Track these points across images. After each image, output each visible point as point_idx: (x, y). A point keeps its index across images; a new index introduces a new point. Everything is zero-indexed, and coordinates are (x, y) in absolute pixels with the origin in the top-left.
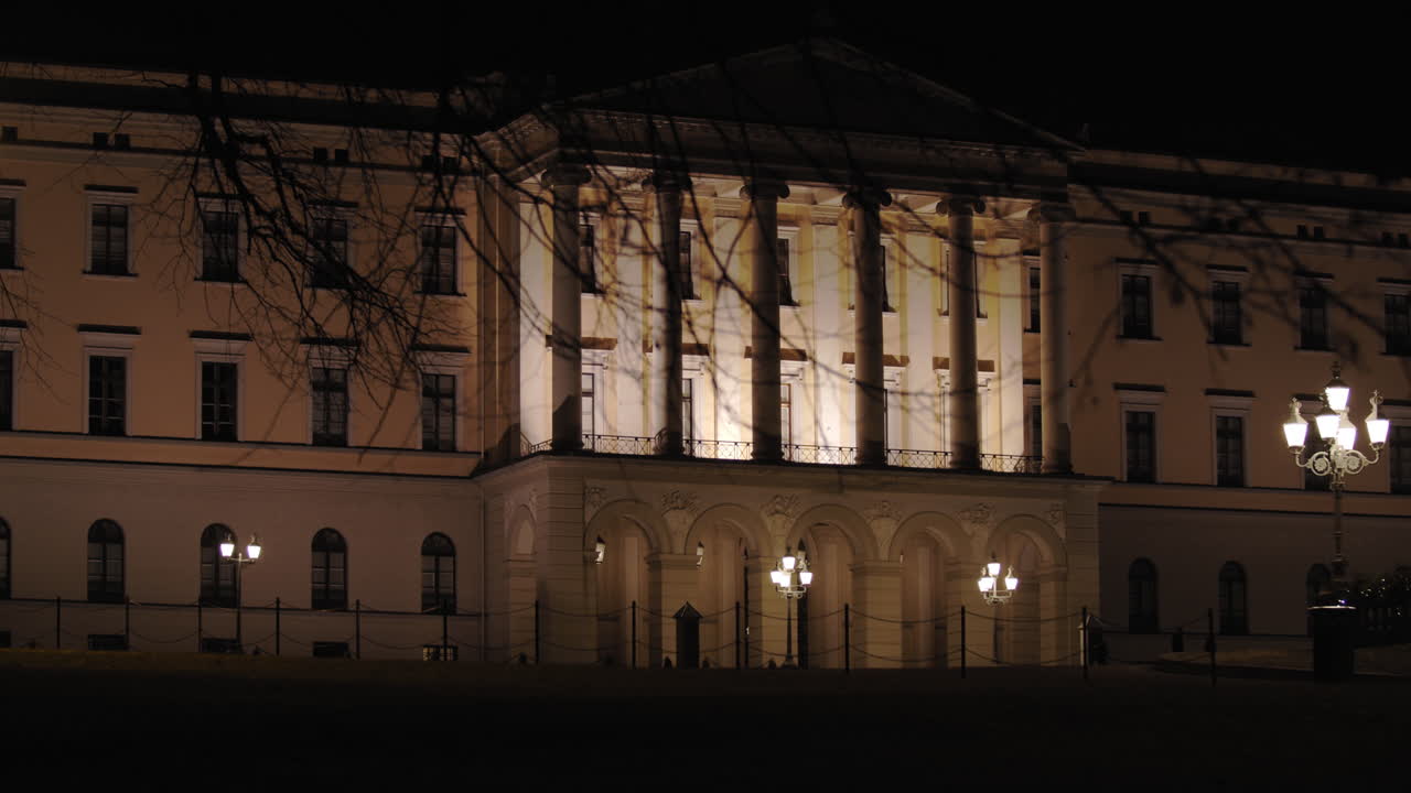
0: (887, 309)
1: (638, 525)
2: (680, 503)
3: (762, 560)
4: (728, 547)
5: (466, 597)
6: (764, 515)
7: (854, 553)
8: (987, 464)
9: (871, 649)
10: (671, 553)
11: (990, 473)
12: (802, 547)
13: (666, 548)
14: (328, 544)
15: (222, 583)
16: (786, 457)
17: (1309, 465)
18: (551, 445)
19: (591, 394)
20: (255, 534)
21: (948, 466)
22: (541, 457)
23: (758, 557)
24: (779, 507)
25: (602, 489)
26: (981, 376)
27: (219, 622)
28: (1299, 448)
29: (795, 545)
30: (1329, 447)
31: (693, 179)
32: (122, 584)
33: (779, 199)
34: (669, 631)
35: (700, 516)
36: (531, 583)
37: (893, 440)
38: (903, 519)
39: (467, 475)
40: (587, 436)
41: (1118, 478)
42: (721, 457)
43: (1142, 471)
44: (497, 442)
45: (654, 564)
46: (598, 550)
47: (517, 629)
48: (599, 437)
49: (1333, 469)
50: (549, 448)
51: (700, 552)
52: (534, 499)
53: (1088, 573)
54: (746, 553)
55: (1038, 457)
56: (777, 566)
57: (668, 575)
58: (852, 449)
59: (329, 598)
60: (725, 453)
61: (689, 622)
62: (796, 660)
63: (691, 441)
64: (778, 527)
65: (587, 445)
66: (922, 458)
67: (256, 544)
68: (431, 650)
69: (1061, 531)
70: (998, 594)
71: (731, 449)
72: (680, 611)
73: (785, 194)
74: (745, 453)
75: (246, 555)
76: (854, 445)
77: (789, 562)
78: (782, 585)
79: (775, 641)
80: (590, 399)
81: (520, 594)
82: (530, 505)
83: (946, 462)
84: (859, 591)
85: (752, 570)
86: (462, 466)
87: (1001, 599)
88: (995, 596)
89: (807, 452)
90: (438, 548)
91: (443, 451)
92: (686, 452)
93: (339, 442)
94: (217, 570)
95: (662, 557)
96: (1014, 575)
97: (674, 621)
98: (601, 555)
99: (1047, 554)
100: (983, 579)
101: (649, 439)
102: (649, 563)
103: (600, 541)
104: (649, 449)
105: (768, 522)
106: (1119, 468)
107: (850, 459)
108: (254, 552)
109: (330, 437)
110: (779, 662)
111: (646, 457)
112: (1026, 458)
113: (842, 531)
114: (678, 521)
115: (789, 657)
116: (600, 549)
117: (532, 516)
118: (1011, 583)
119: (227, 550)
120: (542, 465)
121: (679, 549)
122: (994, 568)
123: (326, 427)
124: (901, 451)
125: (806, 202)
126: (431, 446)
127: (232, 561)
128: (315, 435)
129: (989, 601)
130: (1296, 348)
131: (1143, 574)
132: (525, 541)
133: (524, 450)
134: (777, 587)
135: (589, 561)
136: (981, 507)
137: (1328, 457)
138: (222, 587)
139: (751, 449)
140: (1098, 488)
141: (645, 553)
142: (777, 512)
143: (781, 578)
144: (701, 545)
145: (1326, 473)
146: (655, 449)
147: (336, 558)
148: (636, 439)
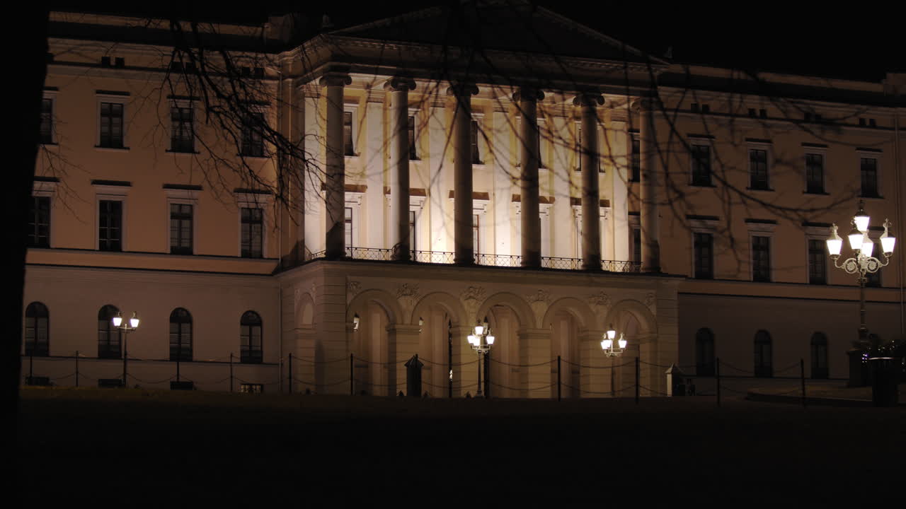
0: (541, 166)
1: (382, 306)
2: (408, 291)
3: (461, 329)
4: (438, 320)
5: (269, 353)
6: (462, 299)
7: (520, 325)
8: (606, 267)
9: (531, 386)
10: (402, 324)
11: (608, 272)
12: (486, 320)
13: (399, 321)
14: (180, 318)
15: (111, 343)
16: (476, 262)
17: (843, 266)
18: (325, 254)
19: (350, 221)
20: (135, 312)
21: (580, 268)
22: (319, 261)
23: (458, 326)
24: (472, 294)
25: (358, 283)
26: (602, 211)
27: (112, 369)
28: (837, 256)
29: (482, 319)
30: (857, 255)
31: (416, 82)
32: (48, 344)
33: (472, 95)
34: (402, 375)
35: (421, 300)
36: (312, 343)
37: (545, 251)
38: (553, 301)
39: (269, 273)
40: (348, 248)
41: (690, 276)
42: (434, 261)
43: (704, 271)
44: (290, 251)
45: (392, 331)
46: (355, 322)
47: (304, 373)
48: (356, 249)
49: (859, 269)
50: (323, 256)
51: (421, 323)
52: (314, 289)
53: (670, 336)
54: (450, 324)
55: (638, 262)
56: (472, 333)
57: (400, 338)
58: (518, 257)
59: (181, 353)
60: (437, 259)
61: (415, 368)
62: (483, 393)
63: (414, 252)
64: (471, 307)
65: (348, 254)
66: (564, 262)
67: (136, 318)
68: (247, 387)
69: (653, 310)
70: (614, 351)
71: (441, 256)
72: (410, 361)
73: (476, 92)
74: (449, 259)
75: (129, 325)
76: (520, 254)
77: (479, 330)
78: (475, 345)
79: (470, 381)
80: (350, 224)
81: (305, 350)
82: (311, 293)
83: (580, 266)
84: (523, 349)
85: (454, 335)
86: (268, 267)
87: (616, 354)
88: (612, 352)
89: (489, 259)
90: (251, 321)
91: (254, 258)
92: (412, 259)
93: (188, 252)
94: (109, 335)
95: (397, 327)
96: (624, 338)
97: (405, 367)
98: (357, 325)
99: (645, 325)
100: (604, 341)
101: (388, 250)
102: (388, 331)
103: (357, 316)
104: (388, 257)
105: (465, 304)
106: (690, 271)
107: (517, 263)
108: (135, 323)
109: (182, 249)
110: (473, 394)
111: (386, 262)
112: (631, 262)
113: (512, 309)
114: (406, 303)
115: (479, 392)
116: (356, 321)
117: (312, 299)
118: (623, 344)
119: (117, 321)
120: (319, 267)
121: (407, 321)
122: (612, 334)
123: (180, 242)
124: (550, 258)
125: (489, 98)
126: (247, 255)
127: (119, 329)
128: (172, 248)
129: (608, 355)
130: (804, 192)
131: (705, 338)
132: (307, 316)
133: (307, 258)
134: (471, 346)
135: (349, 329)
136: (602, 294)
137: (857, 262)
138: (112, 346)
139: (454, 256)
140: (676, 282)
141: (386, 323)
142: (470, 297)
143: (474, 341)
144: (421, 319)
145: (855, 272)
146: (392, 256)
147: (185, 326)
148: (380, 250)
